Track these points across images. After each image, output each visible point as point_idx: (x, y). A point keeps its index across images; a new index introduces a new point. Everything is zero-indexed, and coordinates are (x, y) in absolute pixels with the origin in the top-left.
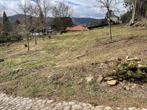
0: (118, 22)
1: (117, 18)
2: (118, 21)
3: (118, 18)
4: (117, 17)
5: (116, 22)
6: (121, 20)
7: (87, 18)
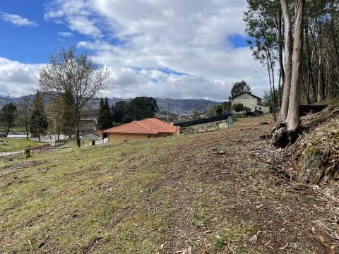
0: (258, 109)
1: (256, 100)
2: (258, 107)
3: (259, 99)
4: (255, 97)
5: (253, 110)
6: (267, 105)
7: (197, 100)
